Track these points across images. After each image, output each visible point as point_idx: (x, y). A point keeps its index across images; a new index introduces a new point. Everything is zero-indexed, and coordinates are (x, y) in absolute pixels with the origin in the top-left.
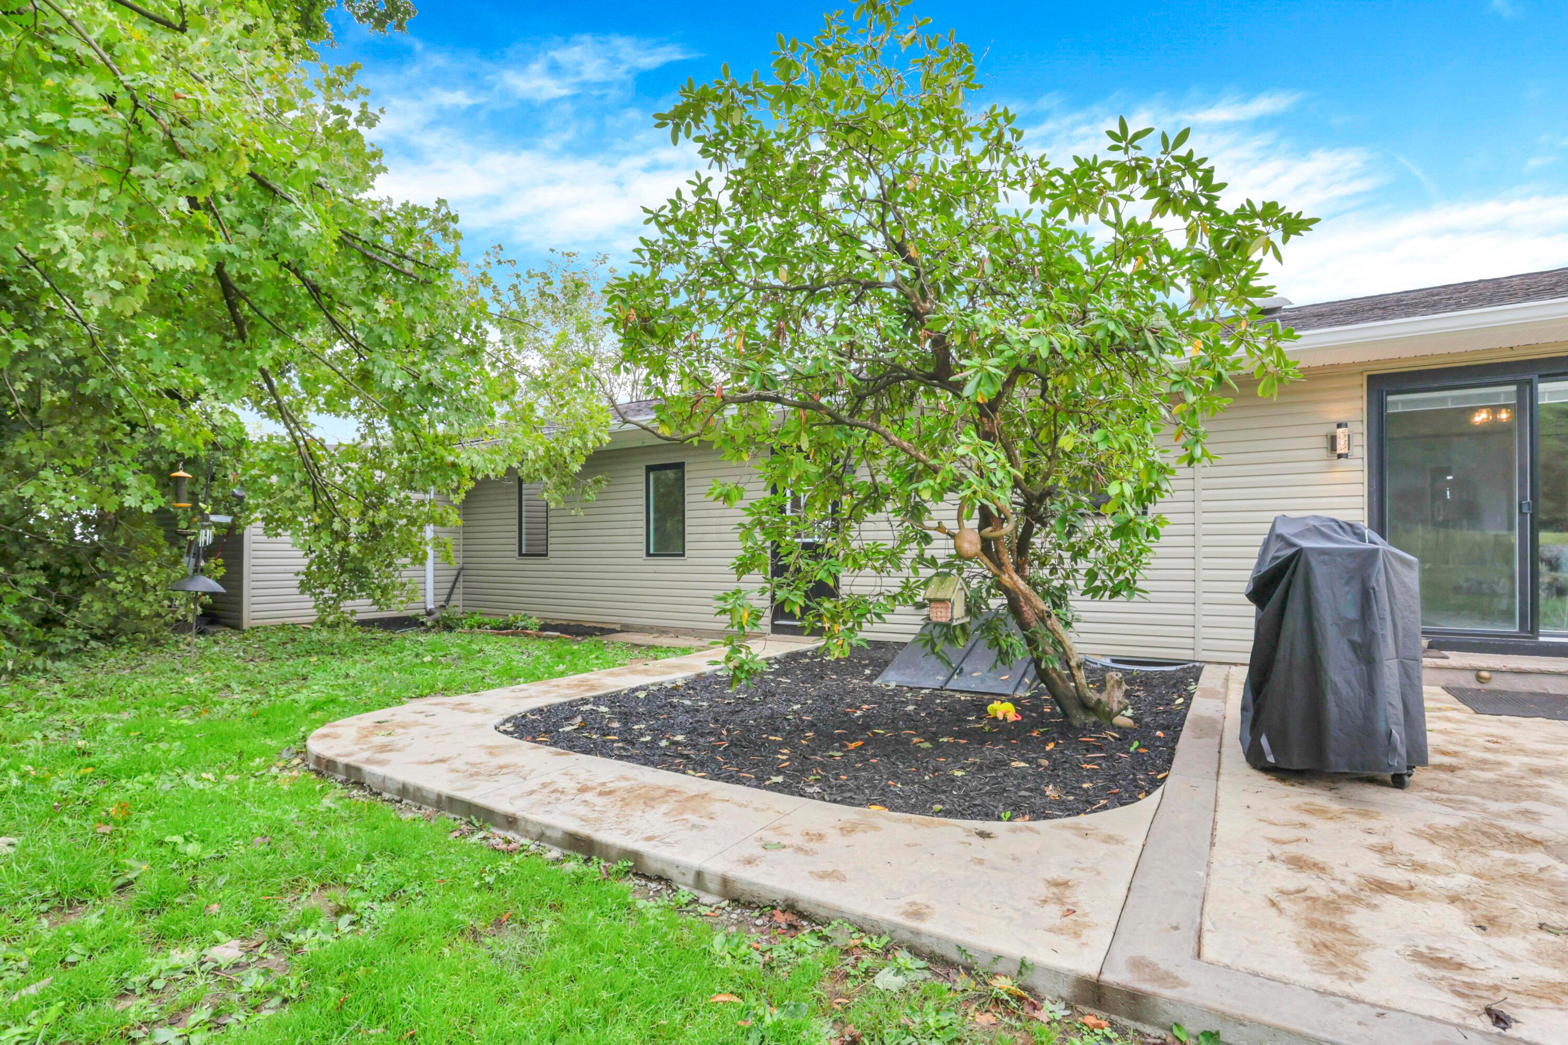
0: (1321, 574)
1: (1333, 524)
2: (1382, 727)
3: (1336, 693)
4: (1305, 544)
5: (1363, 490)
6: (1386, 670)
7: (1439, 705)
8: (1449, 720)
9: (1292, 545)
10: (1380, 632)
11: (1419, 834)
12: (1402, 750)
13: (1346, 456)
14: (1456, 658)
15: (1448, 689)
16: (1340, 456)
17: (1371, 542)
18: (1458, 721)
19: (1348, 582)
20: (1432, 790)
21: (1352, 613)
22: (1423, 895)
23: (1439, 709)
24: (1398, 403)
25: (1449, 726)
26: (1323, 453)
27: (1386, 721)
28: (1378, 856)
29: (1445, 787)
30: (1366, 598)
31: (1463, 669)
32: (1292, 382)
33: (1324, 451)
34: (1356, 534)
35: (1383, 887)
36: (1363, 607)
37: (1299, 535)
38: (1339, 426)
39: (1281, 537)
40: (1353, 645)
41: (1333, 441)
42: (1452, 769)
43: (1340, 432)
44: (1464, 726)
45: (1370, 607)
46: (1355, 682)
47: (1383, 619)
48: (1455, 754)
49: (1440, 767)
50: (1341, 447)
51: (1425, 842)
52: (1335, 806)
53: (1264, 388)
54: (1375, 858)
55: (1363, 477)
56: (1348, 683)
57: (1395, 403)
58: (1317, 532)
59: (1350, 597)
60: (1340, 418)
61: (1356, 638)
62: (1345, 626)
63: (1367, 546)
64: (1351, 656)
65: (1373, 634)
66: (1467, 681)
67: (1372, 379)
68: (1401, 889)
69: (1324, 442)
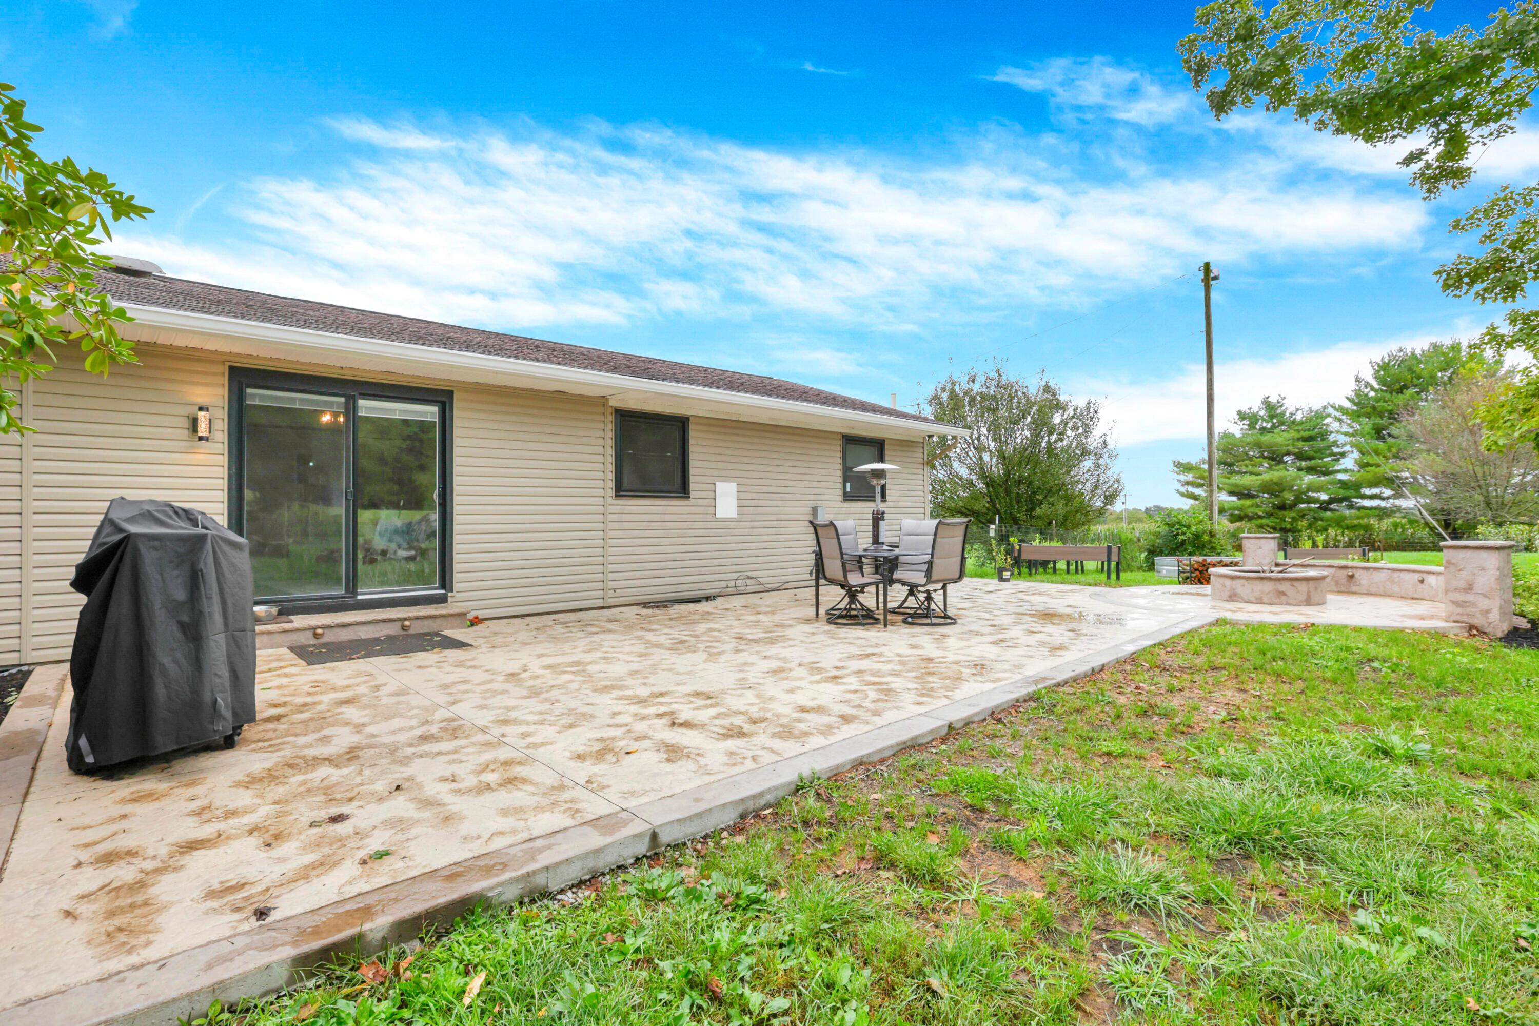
0: (149, 558)
1: (168, 509)
2: (207, 697)
3: (164, 672)
4: (134, 529)
5: (224, 472)
6: (212, 644)
7: (282, 664)
8: (286, 675)
9: (121, 530)
10: (206, 610)
11: (237, 785)
12: (228, 714)
13: (207, 439)
14: (299, 621)
15: (291, 649)
16: (201, 438)
17: (204, 527)
18: (293, 675)
19: (177, 566)
20: (259, 741)
21: (180, 595)
22: (229, 838)
23: (281, 668)
24: (257, 396)
25: (284, 681)
26: (185, 433)
27: (212, 691)
28: (195, 819)
29: (271, 735)
30: (195, 581)
31: (305, 629)
32: (127, 363)
33: (185, 432)
34: (190, 519)
35: (192, 846)
36: (192, 589)
37: (131, 520)
38: (201, 409)
39: (112, 523)
40: (182, 626)
41: (194, 423)
42: (278, 718)
43: (201, 415)
44: (296, 678)
45: (198, 589)
46: (183, 660)
47: (209, 598)
48: (285, 704)
49: (268, 720)
50: (203, 430)
51: (241, 790)
52: (163, 786)
53: (93, 364)
54: (192, 821)
55: (224, 460)
56: (176, 662)
57: (254, 395)
58: (149, 517)
59: (179, 580)
60: (201, 400)
61: (185, 618)
62: (173, 607)
63: (200, 531)
64: (178, 634)
65: (201, 613)
66: (306, 639)
67: (232, 370)
68: (209, 840)
69: (186, 423)
